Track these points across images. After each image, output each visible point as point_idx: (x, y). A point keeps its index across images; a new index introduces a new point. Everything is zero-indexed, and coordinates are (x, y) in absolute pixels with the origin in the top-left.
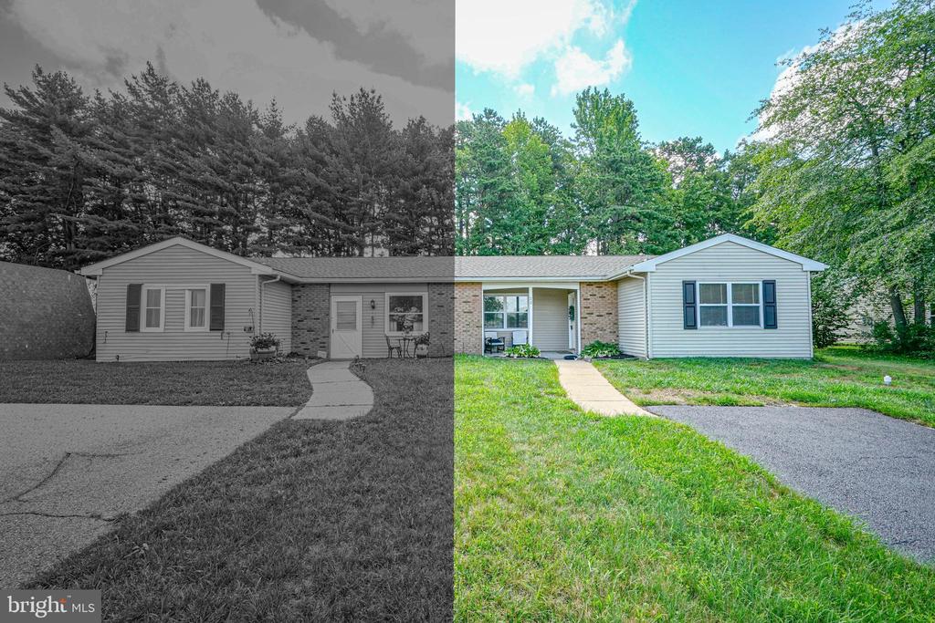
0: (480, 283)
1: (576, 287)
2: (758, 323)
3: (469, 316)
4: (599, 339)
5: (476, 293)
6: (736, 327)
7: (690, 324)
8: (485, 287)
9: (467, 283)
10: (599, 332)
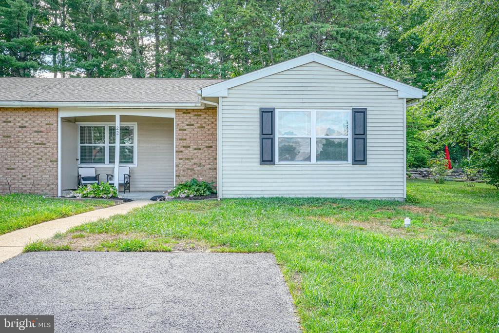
0: (57, 109)
1: (172, 115)
2: (346, 159)
3: (41, 148)
4: (195, 176)
5: (50, 120)
6: (320, 163)
7: (267, 159)
8: (62, 114)
9: (38, 109)
10: (196, 169)
